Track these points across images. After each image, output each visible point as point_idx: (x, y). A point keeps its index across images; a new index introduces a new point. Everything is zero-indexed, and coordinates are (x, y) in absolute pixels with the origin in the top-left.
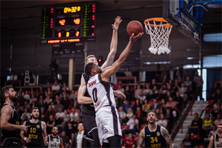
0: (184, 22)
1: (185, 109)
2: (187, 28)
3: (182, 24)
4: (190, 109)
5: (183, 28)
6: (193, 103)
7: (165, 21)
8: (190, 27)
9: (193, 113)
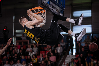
0: (53, 7)
1: (61, 61)
2: (55, 11)
3: (51, 8)
4: (64, 60)
5: (52, 11)
6: (66, 57)
7: (41, 8)
8: (57, 10)
9: (66, 63)
